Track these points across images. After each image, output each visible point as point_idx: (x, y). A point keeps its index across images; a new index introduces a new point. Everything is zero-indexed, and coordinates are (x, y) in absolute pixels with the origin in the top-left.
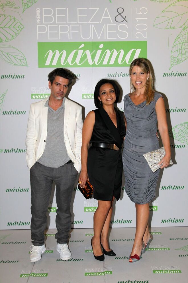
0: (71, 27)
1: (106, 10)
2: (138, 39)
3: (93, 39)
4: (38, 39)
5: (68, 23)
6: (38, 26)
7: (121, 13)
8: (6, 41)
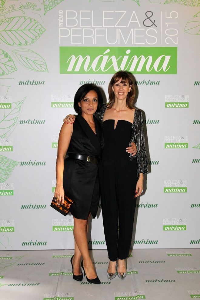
0: (96, 31)
1: (134, 13)
2: (167, 44)
3: (119, 43)
4: (60, 43)
5: (93, 26)
6: (60, 29)
7: (150, 17)
8: (26, 44)
